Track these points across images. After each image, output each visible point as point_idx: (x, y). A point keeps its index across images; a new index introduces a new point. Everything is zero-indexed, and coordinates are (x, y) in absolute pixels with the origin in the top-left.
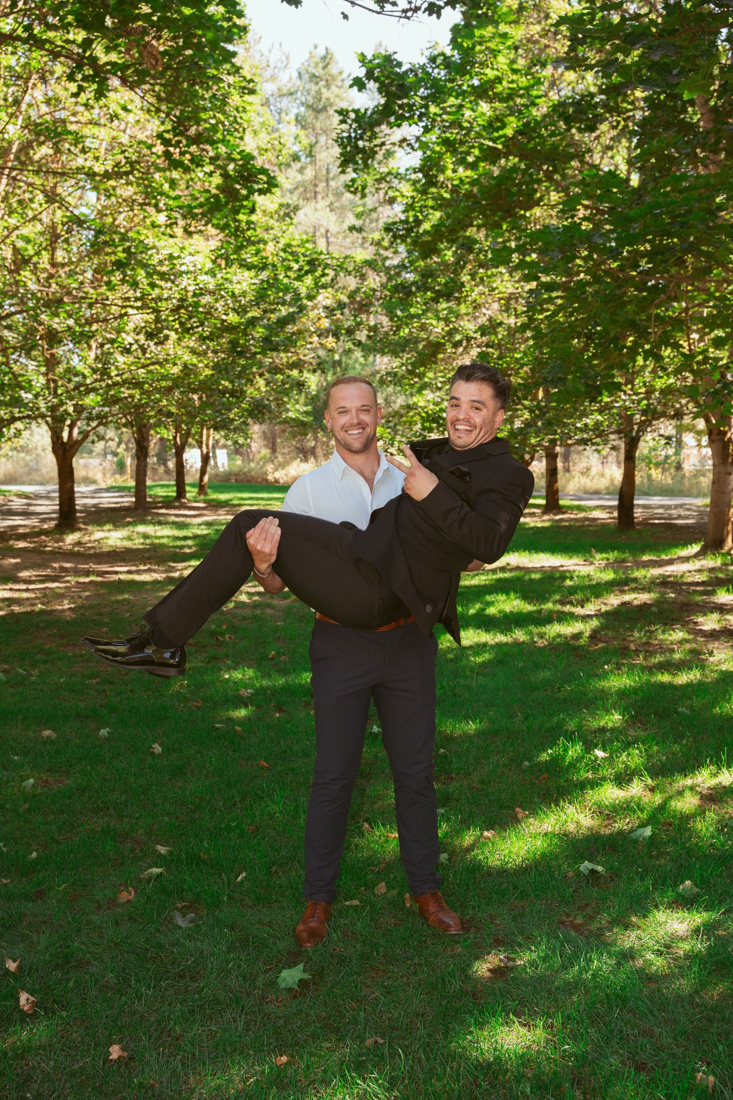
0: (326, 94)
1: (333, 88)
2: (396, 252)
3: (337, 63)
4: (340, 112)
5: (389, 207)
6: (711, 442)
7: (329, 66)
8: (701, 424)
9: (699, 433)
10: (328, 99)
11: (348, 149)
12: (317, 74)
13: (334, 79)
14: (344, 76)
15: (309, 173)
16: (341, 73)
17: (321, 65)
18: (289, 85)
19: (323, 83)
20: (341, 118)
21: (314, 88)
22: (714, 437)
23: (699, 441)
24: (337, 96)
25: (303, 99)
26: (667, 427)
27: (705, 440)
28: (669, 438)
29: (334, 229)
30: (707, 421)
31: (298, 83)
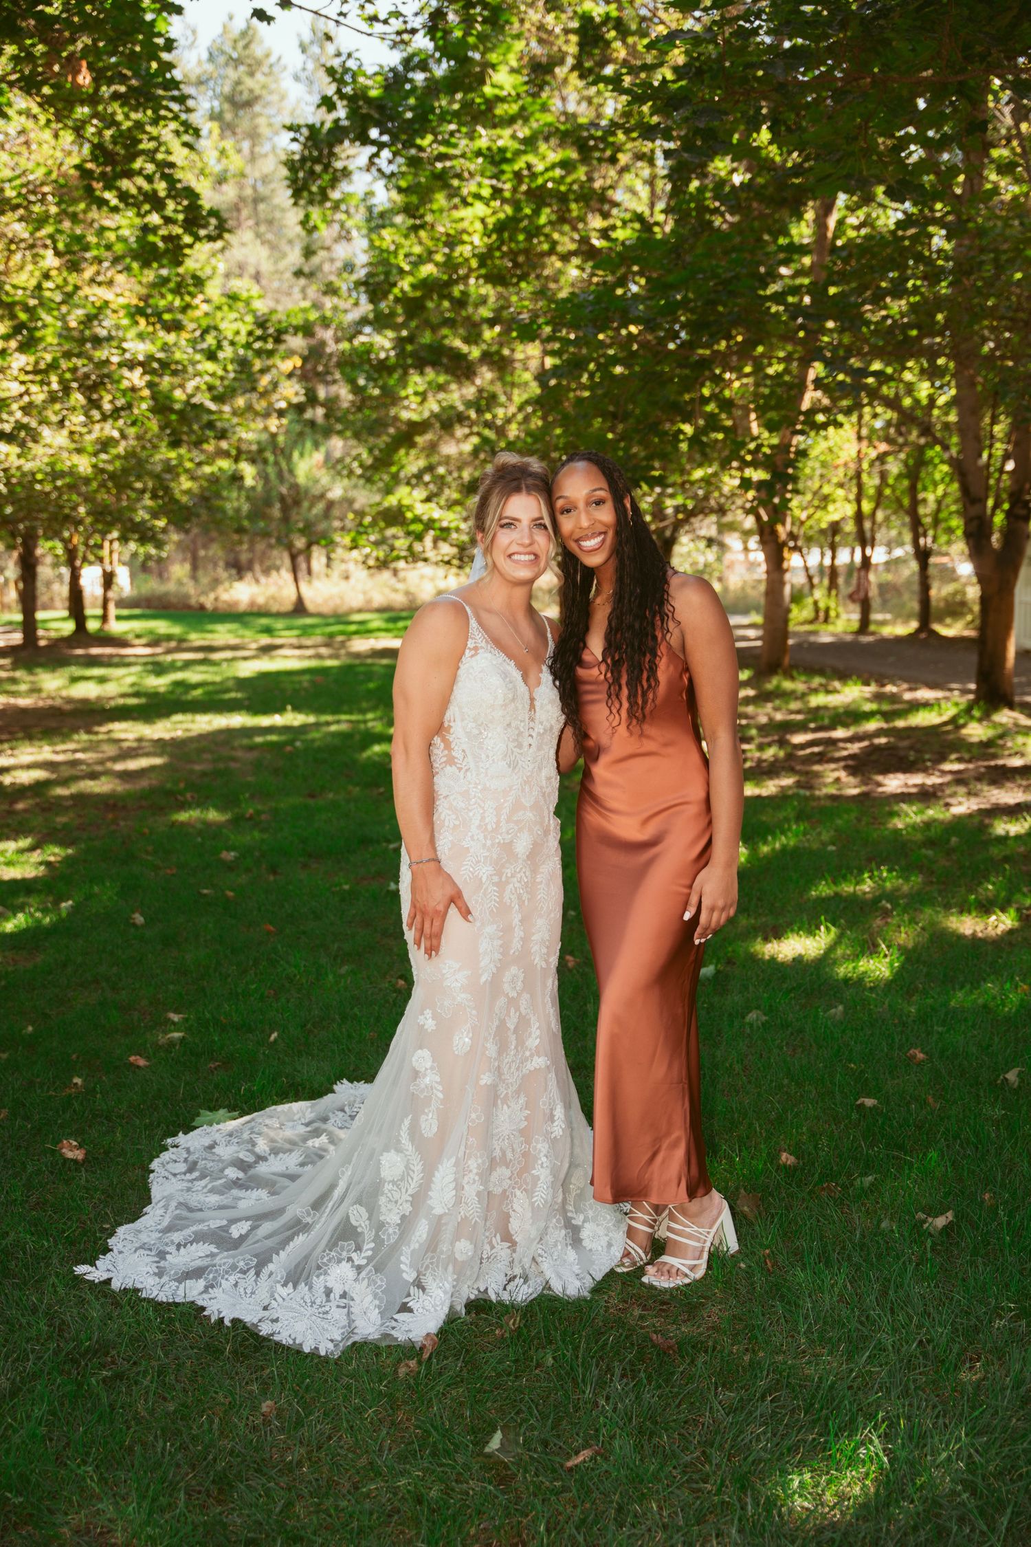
0: (249, 83)
1: (259, 76)
2: (356, 304)
3: (262, 42)
4: (290, 128)
5: (344, 243)
6: (762, 542)
7: (253, 46)
8: (749, 522)
9: (747, 534)
10: (251, 91)
11: (301, 175)
12: (235, 55)
13: (259, 63)
14: (273, 59)
15: (230, 192)
16: (268, 56)
17: (241, 44)
18: (198, 71)
19: (242, 68)
20: (292, 135)
21: (232, 74)
22: (767, 537)
23: (745, 542)
24: (264, 87)
25: (218, 90)
26: (707, 526)
27: (753, 542)
28: (710, 542)
29: (266, 267)
30: (758, 518)
31: (209, 67)
